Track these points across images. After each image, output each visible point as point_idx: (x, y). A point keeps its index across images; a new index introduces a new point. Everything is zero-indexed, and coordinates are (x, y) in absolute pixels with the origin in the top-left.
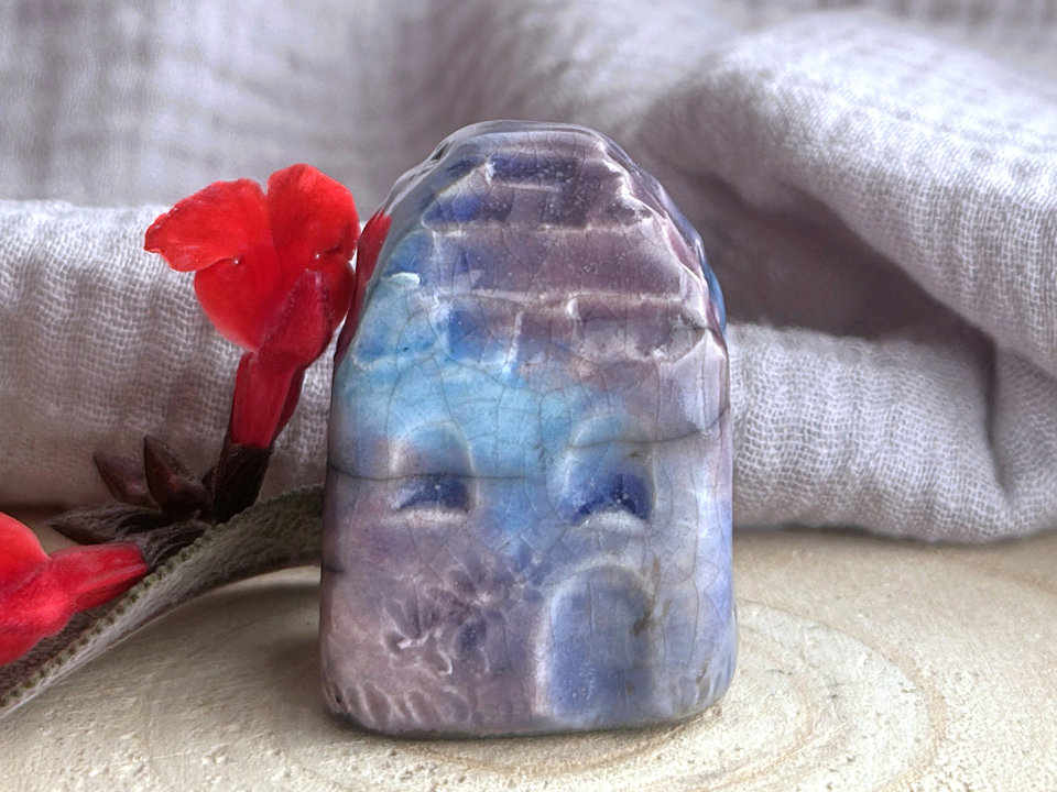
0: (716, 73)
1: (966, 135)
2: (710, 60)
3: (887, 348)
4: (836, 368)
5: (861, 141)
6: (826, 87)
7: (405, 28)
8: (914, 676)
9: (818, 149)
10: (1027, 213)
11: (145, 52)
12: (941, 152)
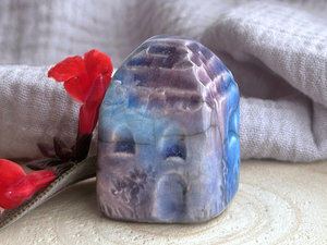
0: (225, 20)
1: (302, 37)
2: (223, 16)
3: (280, 103)
4: (264, 109)
5: (270, 39)
6: (259, 23)
7: (129, 9)
8: (291, 203)
9: (257, 42)
10: (321, 60)
11: (49, 19)
12: (294, 42)
